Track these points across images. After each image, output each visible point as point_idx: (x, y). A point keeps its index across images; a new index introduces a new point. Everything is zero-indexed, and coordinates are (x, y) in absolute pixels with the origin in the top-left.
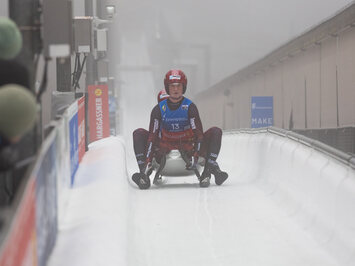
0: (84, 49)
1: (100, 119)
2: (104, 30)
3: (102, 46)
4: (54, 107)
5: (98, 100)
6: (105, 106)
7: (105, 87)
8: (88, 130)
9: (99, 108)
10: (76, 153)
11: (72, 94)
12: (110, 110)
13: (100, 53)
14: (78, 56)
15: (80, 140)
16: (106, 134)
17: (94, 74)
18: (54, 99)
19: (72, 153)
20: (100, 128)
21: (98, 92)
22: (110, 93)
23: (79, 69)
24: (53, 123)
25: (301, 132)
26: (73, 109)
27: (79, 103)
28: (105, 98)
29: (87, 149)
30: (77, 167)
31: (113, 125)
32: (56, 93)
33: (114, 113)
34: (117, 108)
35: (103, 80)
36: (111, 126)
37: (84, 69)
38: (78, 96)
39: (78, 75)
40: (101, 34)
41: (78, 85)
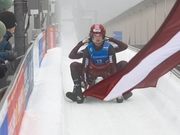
0: (45, 12)
1: (52, 40)
2: (54, 4)
3: (53, 10)
4: (33, 35)
5: (51, 33)
6: (54, 35)
7: (54, 27)
8: (47, 45)
9: (52, 36)
10: (42, 54)
11: (40, 30)
12: (56, 36)
13: (52, 14)
14: (43, 14)
15: (43, 49)
16: (55, 46)
17: (49, 22)
18: (33, 32)
19: (40, 54)
20: (52, 44)
21: (51, 29)
22: (56, 30)
23: (44, 20)
24: (32, 41)
25: (133, 46)
26: (40, 35)
27: (43, 33)
28: (54, 32)
29: (46, 52)
30: (42, 59)
31: (58, 43)
32: (34, 29)
33: (58, 38)
34: (60, 36)
35: (53, 24)
36: (56, 43)
37: (46, 20)
38: (43, 30)
39: (43, 22)
40: (53, 6)
41: (43, 26)
